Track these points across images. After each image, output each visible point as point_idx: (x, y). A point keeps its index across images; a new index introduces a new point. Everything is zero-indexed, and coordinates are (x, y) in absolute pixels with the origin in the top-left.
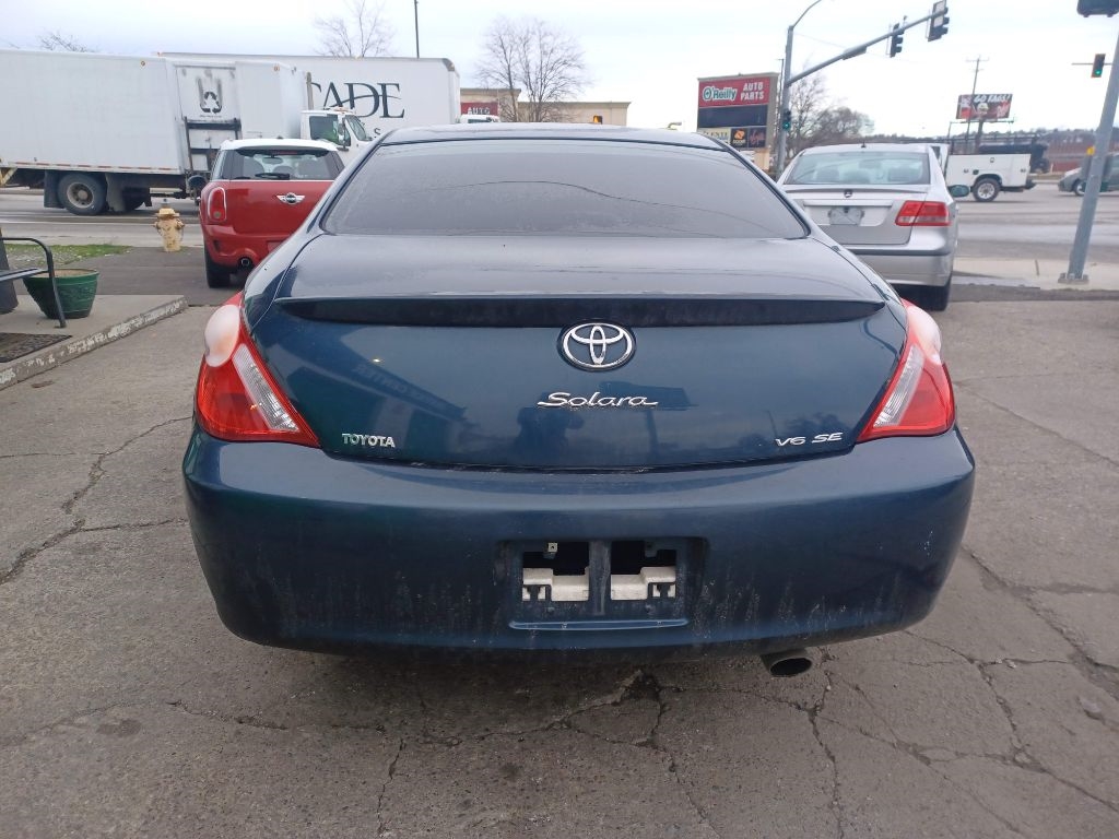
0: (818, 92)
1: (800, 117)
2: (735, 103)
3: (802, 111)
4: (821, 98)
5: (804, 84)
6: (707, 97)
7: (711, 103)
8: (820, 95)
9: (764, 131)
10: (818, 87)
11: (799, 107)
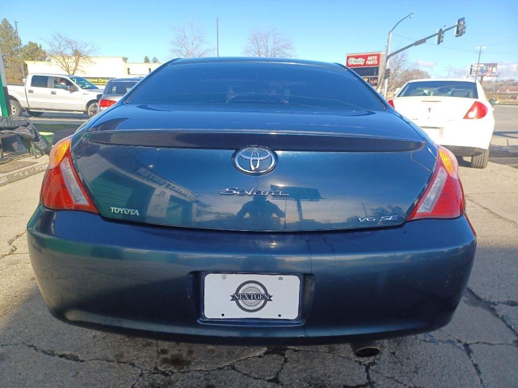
0: (403, 61)
1: (395, 73)
2: (364, 65)
3: (395, 70)
4: (405, 64)
5: (397, 57)
6: (350, 62)
7: (352, 65)
8: (404, 62)
9: (377, 78)
10: (403, 59)
11: (394, 68)
